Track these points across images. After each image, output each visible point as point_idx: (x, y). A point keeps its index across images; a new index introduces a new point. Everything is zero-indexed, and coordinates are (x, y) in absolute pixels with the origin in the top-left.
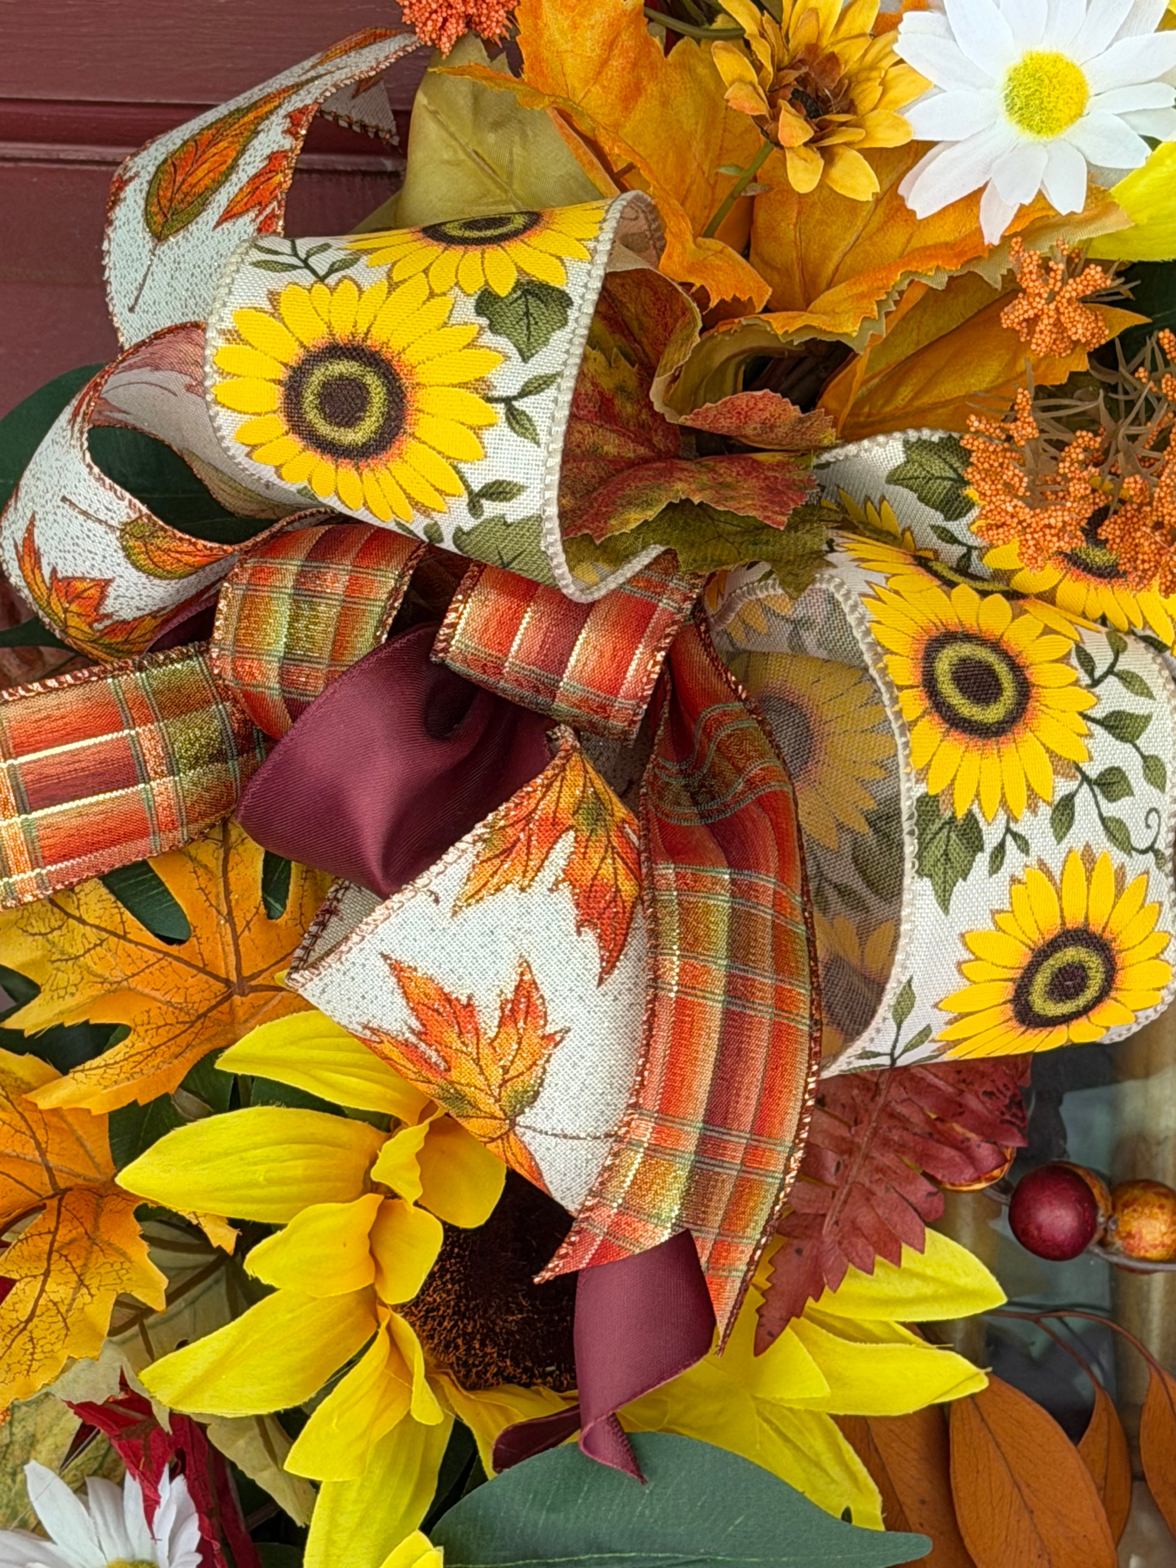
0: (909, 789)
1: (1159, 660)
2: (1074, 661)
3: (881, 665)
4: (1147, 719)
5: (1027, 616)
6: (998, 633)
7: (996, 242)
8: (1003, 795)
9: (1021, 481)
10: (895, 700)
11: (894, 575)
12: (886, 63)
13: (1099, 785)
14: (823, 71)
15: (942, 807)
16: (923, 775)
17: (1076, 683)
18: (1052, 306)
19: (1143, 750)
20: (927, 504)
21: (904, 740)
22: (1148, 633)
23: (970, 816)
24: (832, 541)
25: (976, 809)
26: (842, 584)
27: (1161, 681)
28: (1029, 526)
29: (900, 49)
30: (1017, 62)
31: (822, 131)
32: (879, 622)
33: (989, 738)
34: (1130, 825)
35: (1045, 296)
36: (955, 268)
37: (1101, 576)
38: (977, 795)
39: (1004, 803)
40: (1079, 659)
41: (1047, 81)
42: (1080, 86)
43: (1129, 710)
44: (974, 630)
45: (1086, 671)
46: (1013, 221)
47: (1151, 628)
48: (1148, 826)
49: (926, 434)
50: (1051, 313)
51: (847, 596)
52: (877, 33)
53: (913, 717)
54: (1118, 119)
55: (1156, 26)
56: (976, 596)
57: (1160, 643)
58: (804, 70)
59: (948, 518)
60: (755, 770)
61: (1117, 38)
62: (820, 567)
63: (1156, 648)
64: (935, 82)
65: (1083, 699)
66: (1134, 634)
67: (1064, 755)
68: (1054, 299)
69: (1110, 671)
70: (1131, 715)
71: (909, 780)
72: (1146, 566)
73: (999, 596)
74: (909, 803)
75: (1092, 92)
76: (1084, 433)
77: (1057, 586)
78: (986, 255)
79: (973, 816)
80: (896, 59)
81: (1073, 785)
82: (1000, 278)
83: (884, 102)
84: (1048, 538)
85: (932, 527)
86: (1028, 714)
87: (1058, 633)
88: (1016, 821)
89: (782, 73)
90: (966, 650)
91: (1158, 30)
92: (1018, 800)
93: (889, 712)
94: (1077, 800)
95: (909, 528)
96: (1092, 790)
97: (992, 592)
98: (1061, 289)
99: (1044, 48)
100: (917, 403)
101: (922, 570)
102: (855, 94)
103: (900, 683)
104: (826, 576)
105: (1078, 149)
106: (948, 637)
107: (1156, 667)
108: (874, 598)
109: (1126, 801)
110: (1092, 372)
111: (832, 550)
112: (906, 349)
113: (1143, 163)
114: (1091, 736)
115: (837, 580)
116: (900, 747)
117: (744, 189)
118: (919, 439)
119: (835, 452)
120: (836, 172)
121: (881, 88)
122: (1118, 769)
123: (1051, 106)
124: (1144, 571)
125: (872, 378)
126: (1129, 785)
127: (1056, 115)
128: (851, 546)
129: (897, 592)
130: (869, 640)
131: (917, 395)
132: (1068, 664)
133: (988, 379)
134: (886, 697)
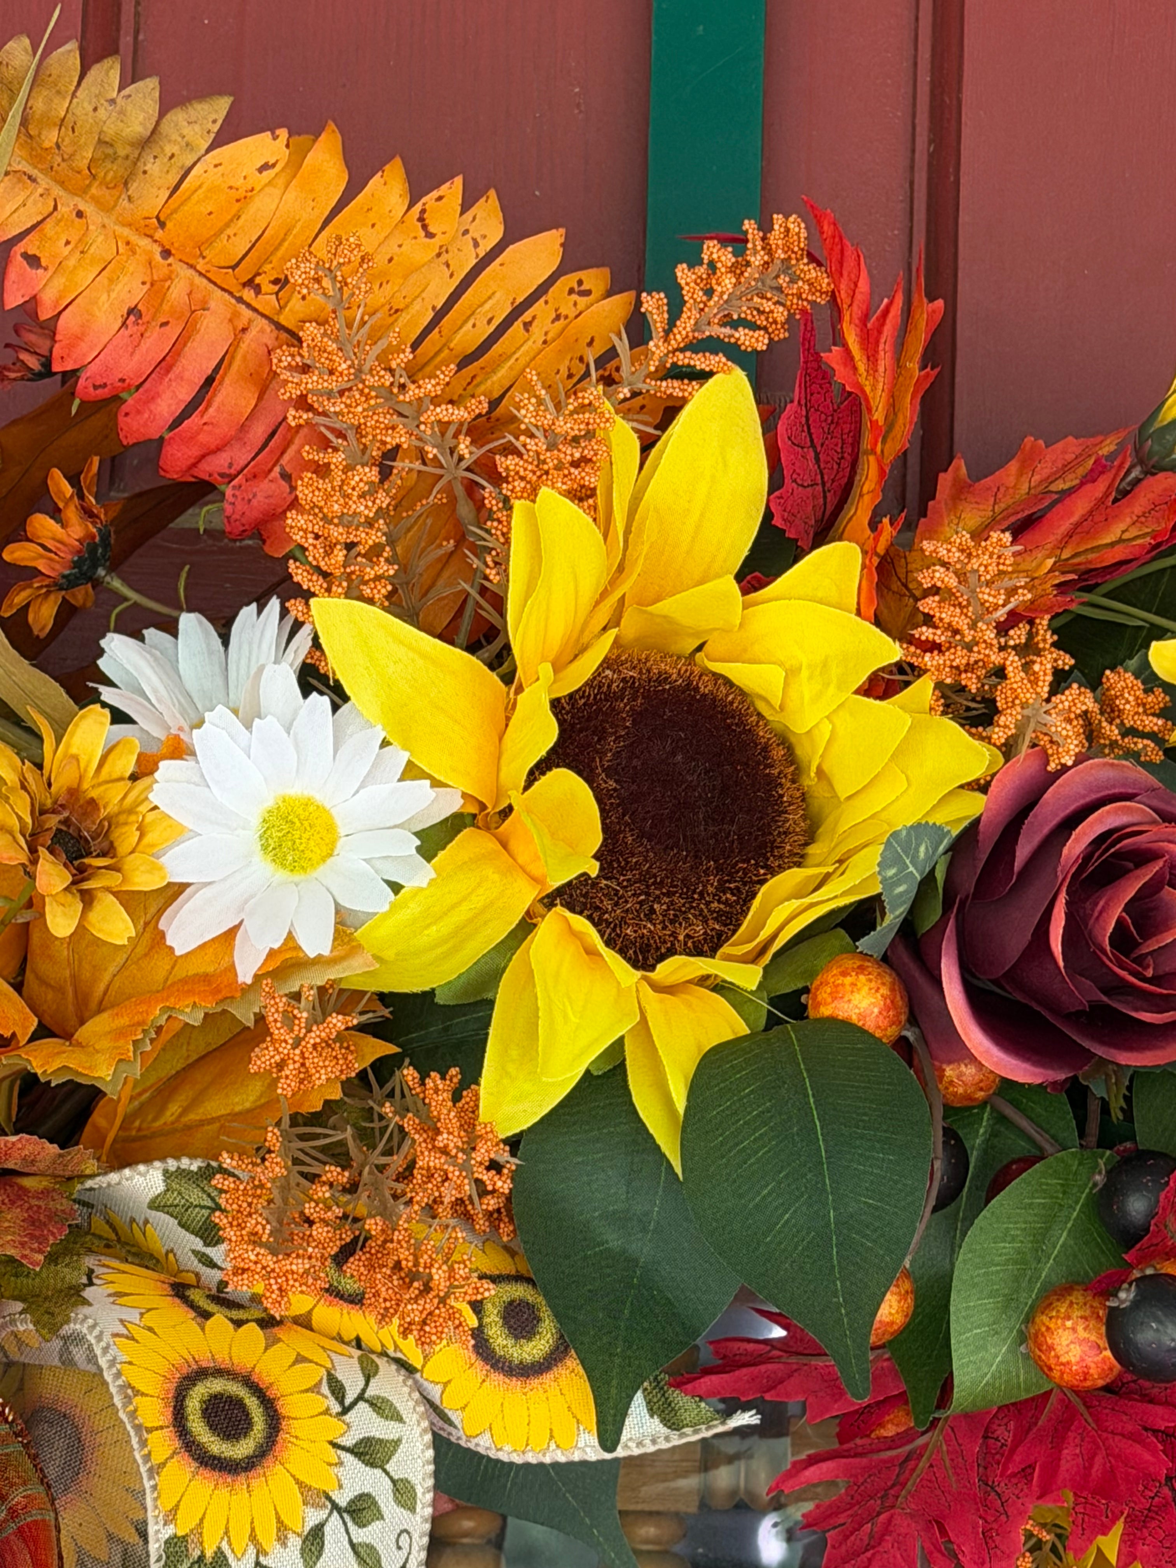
0: (158, 1531)
1: (410, 1382)
2: (325, 1389)
3: (131, 1408)
4: (397, 1443)
5: (280, 1345)
6: (249, 1366)
7: (249, 981)
8: (253, 1530)
9: (264, 1229)
10: (143, 1443)
11: (149, 1310)
12: (143, 808)
13: (349, 1512)
14: (85, 814)
15: (191, 1547)
16: (171, 1516)
17: (327, 1412)
18: (297, 1051)
19: (392, 1474)
20: (187, 1230)
21: (152, 1483)
22: (399, 1355)
23: (219, 1553)
24: (91, 1271)
25: (225, 1546)
26: (94, 1326)
27: (411, 1404)
28: (273, 1270)
29: (154, 798)
30: (270, 803)
31: (81, 875)
32: (130, 1363)
33: (238, 1474)
34: (380, 1548)
35: (290, 1041)
36: (210, 1006)
37: (352, 1302)
38: (226, 1532)
39: (253, 1538)
40: (330, 1387)
41: (298, 824)
42: (331, 828)
43: (378, 1435)
44: (227, 1364)
45: (337, 1399)
46: (266, 960)
47: (401, 1351)
48: (399, 1548)
49: (185, 1163)
50: (297, 1058)
51: (99, 1338)
52: (134, 778)
53: (162, 1459)
54: (364, 863)
55: (398, 776)
56: (231, 1326)
57: (410, 1365)
58: (66, 814)
59: (206, 1244)
60: (17, 1497)
61: (362, 786)
62: (75, 1305)
63: (407, 1369)
64: (191, 827)
65: (333, 1428)
66: (387, 1356)
67: (314, 1485)
68: (299, 1044)
69: (360, 1397)
70: (380, 1441)
71: (157, 1523)
72: (388, 1304)
73: (253, 1325)
74: (157, 1545)
75: (342, 831)
76: (333, 1168)
77: (312, 1310)
78: (238, 995)
79: (222, 1553)
80: (152, 806)
81: (323, 1514)
82: (252, 1016)
83: (140, 848)
84: (291, 1282)
85: (193, 1251)
86: (278, 1447)
87: (311, 1361)
88: (266, 1554)
89: (44, 817)
90: (217, 1386)
91: (400, 780)
92: (267, 1536)
93: (138, 1456)
94: (327, 1529)
95: (172, 1251)
96: (342, 1517)
97: (247, 1321)
98: (305, 1035)
99: (296, 790)
100: (185, 1120)
101: (177, 1301)
102: (115, 835)
103: (149, 1425)
104: (80, 1316)
105: (328, 890)
106: (201, 1374)
107: (406, 1390)
108: (127, 1337)
109: (377, 1525)
110: (346, 1099)
111: (91, 1284)
112: (177, 1064)
113: (386, 908)
114: (341, 1464)
115: (90, 1322)
116: (148, 1491)
117: (15, 916)
118: (179, 1168)
119: (98, 1179)
120: (93, 916)
121: (138, 833)
122: (368, 1495)
123: (301, 848)
124: (386, 1309)
125: (145, 1091)
126: (379, 1511)
127: (308, 854)
128: (110, 1278)
129: (150, 1329)
130: (120, 1382)
131: (185, 1111)
132: (318, 1393)
133: (251, 1099)
134: (134, 1441)
